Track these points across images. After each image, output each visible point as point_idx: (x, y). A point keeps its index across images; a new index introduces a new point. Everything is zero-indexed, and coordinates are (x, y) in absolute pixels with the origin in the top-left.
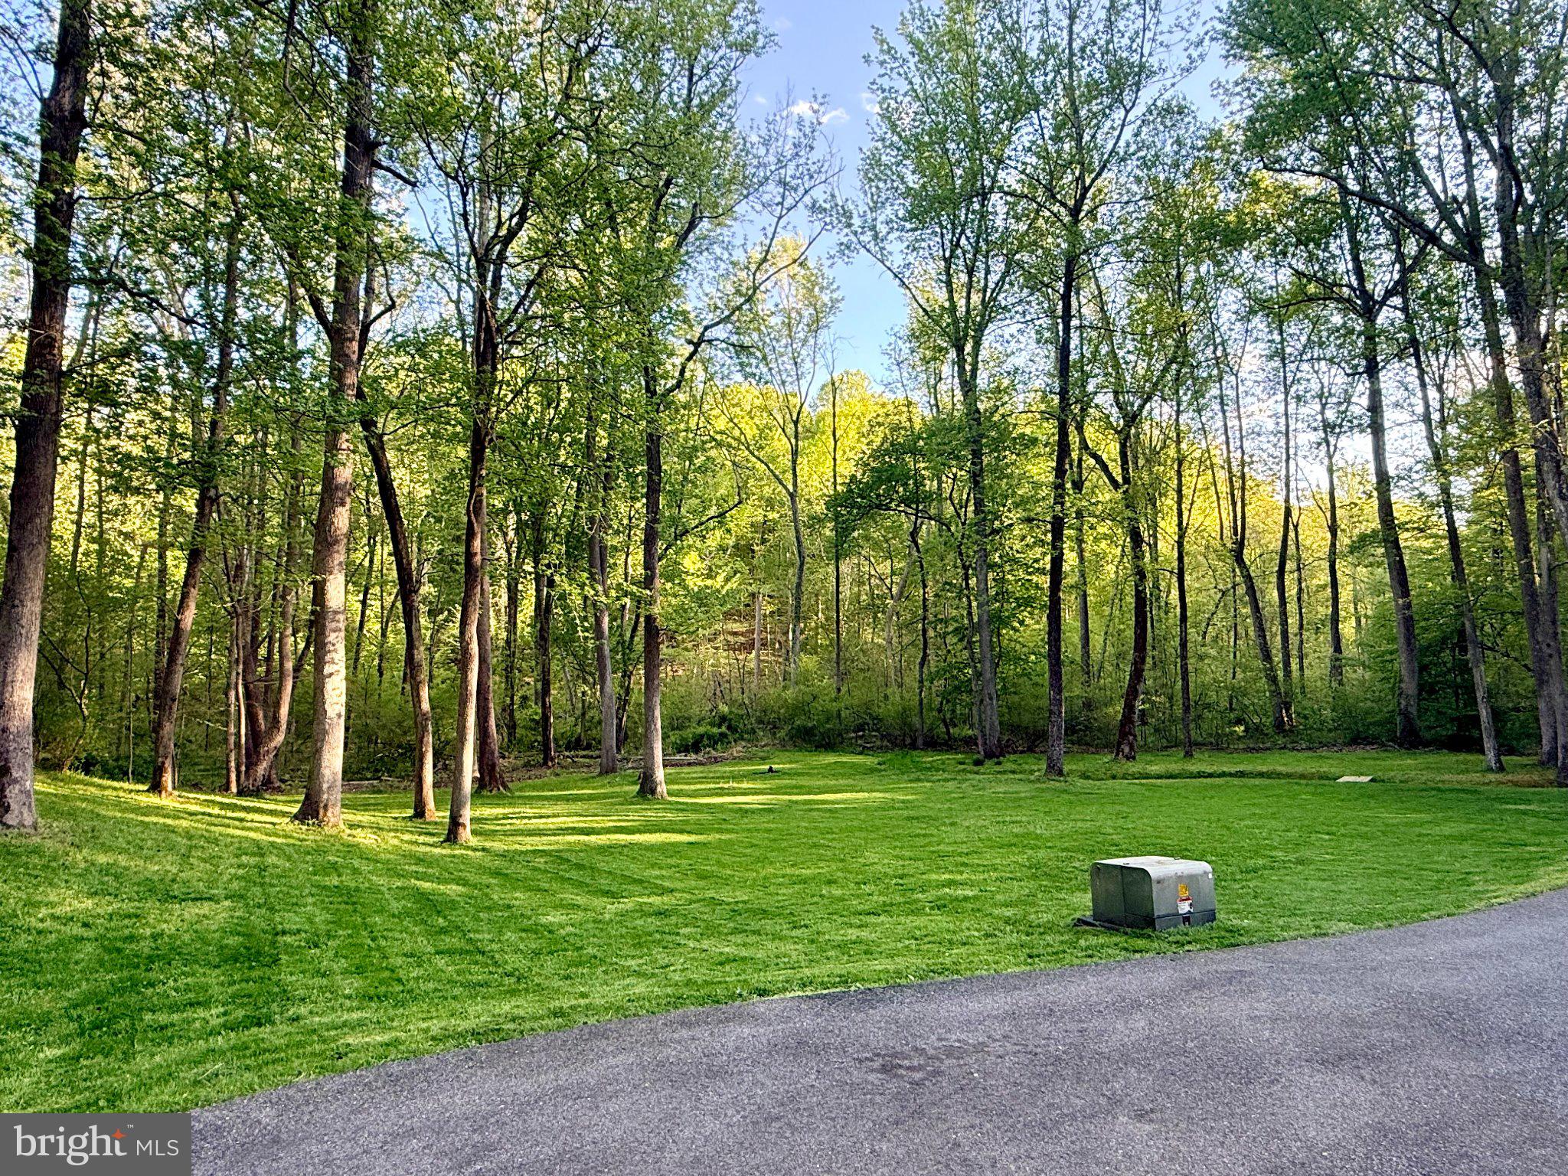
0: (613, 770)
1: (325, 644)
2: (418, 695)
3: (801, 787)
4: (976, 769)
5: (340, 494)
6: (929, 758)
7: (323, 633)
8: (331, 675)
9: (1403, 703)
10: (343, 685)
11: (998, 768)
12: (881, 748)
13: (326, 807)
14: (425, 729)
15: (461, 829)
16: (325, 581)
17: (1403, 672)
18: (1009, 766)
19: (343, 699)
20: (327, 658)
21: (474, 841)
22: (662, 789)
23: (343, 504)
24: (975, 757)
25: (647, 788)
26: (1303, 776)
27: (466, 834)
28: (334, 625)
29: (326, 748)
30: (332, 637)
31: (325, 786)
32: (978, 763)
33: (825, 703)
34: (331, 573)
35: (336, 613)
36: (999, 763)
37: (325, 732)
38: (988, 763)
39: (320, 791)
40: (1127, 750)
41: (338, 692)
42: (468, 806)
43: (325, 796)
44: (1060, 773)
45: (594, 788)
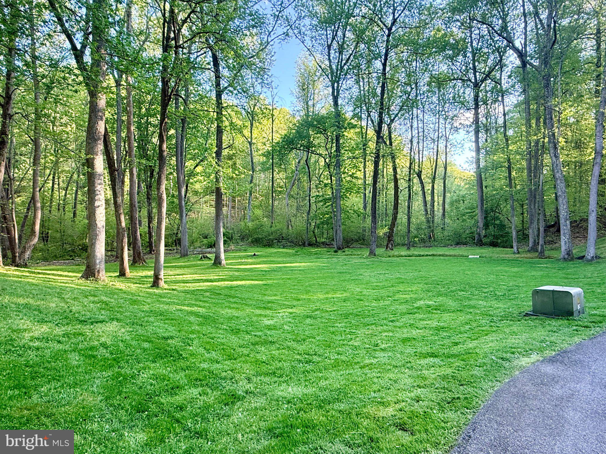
0: (187, 255)
1: (95, 191)
2: (120, 219)
3: (274, 261)
4: (335, 254)
5: (100, 114)
6: (314, 250)
7: (94, 185)
8: (99, 206)
9: (478, 230)
10: (104, 211)
11: (344, 253)
12: (290, 246)
13: (99, 272)
14: (123, 236)
15: (160, 281)
16: (94, 159)
17: (479, 219)
18: (347, 253)
19: (104, 218)
20: (96, 198)
21: (166, 286)
22: (224, 262)
23: (102, 119)
24: (334, 249)
25: (217, 262)
26: (455, 256)
27: (162, 283)
28: (99, 181)
29: (97, 242)
30: (98, 187)
31: (98, 261)
32: (336, 252)
33: (267, 228)
34: (97, 155)
35: (100, 175)
36: (344, 252)
37: (97, 235)
38: (340, 252)
39: (95, 264)
40: (391, 246)
41: (102, 215)
42: (163, 270)
43: (98, 266)
44: (375, 255)
45: (183, 262)
